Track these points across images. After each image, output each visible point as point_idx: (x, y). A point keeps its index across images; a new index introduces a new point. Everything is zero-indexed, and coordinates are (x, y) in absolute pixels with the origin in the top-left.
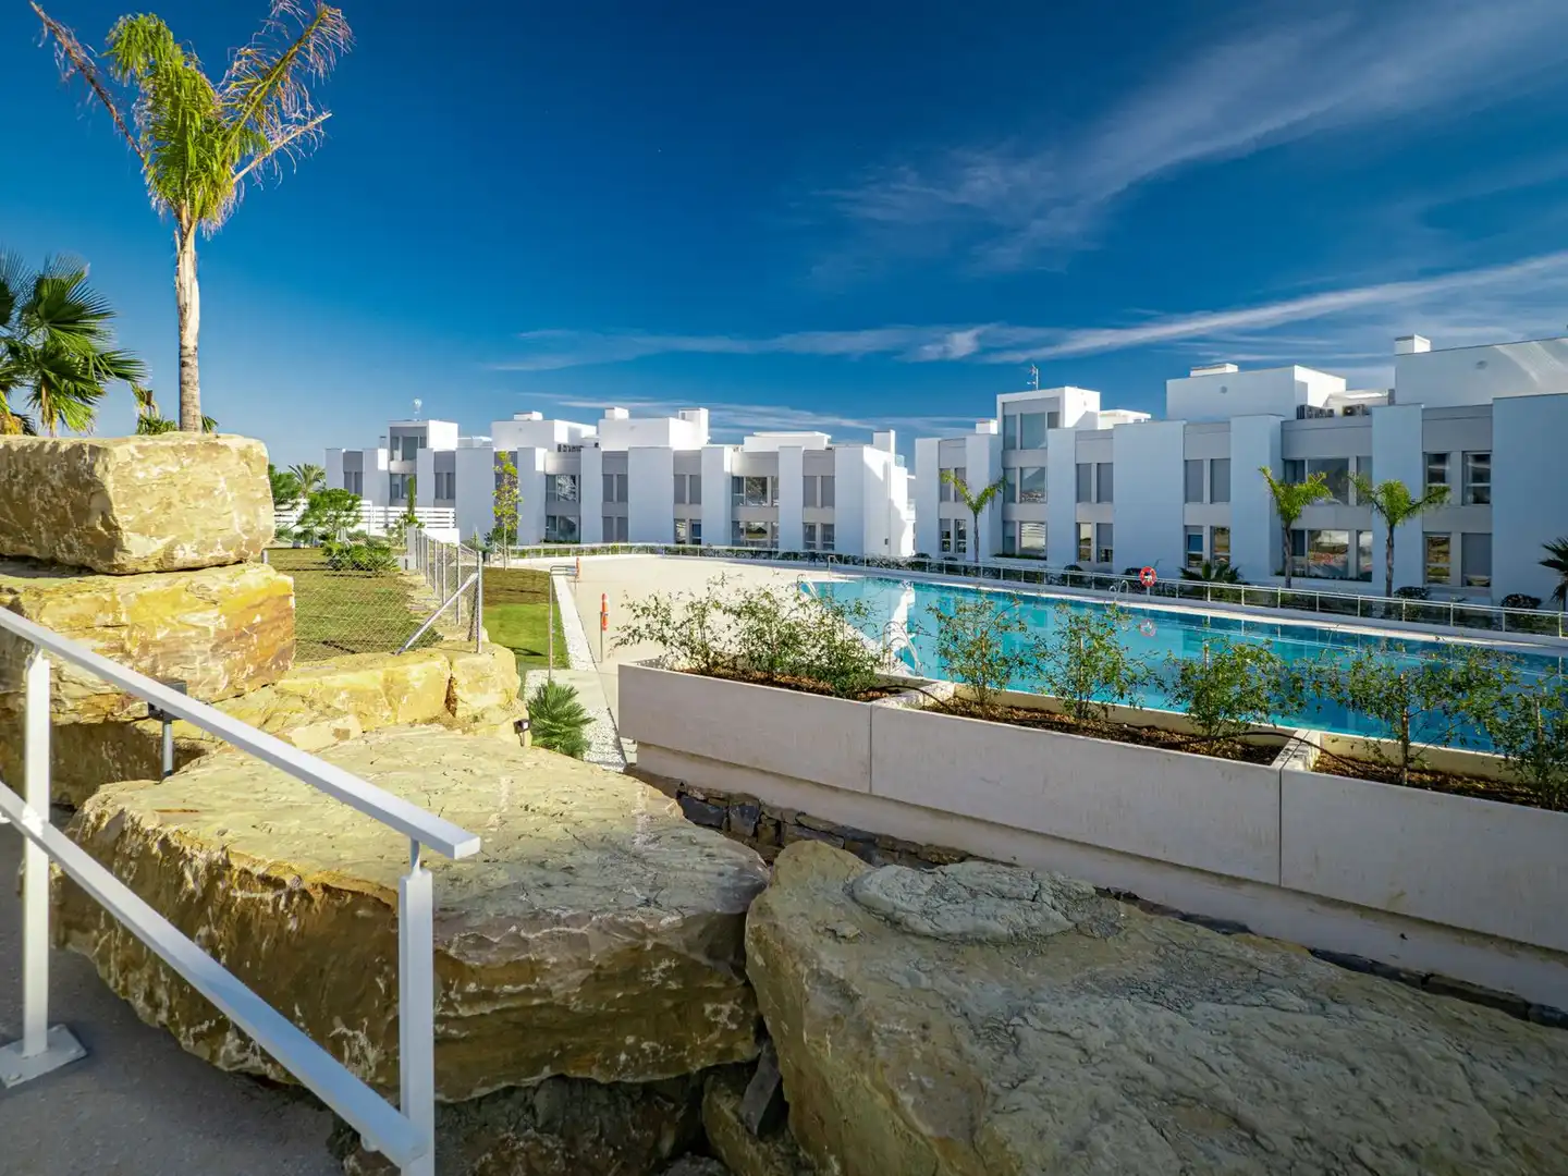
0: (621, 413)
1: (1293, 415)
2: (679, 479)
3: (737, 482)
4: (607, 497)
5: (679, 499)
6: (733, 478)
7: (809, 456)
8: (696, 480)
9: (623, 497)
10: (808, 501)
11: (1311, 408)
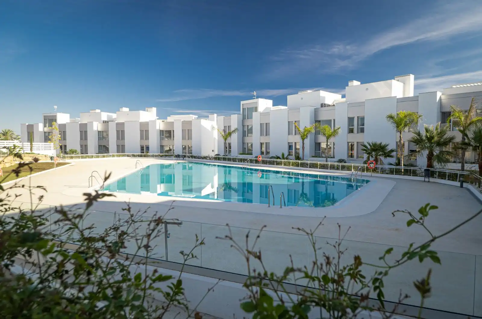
0: (126, 109)
1: (320, 106)
2: (141, 131)
3: (162, 132)
4: (118, 138)
5: (142, 138)
6: (160, 131)
7: (184, 123)
8: (147, 131)
9: (123, 138)
10: (183, 138)
11: (325, 104)
